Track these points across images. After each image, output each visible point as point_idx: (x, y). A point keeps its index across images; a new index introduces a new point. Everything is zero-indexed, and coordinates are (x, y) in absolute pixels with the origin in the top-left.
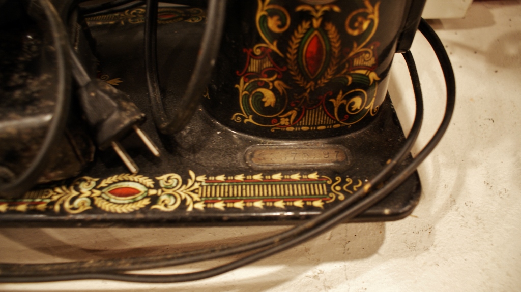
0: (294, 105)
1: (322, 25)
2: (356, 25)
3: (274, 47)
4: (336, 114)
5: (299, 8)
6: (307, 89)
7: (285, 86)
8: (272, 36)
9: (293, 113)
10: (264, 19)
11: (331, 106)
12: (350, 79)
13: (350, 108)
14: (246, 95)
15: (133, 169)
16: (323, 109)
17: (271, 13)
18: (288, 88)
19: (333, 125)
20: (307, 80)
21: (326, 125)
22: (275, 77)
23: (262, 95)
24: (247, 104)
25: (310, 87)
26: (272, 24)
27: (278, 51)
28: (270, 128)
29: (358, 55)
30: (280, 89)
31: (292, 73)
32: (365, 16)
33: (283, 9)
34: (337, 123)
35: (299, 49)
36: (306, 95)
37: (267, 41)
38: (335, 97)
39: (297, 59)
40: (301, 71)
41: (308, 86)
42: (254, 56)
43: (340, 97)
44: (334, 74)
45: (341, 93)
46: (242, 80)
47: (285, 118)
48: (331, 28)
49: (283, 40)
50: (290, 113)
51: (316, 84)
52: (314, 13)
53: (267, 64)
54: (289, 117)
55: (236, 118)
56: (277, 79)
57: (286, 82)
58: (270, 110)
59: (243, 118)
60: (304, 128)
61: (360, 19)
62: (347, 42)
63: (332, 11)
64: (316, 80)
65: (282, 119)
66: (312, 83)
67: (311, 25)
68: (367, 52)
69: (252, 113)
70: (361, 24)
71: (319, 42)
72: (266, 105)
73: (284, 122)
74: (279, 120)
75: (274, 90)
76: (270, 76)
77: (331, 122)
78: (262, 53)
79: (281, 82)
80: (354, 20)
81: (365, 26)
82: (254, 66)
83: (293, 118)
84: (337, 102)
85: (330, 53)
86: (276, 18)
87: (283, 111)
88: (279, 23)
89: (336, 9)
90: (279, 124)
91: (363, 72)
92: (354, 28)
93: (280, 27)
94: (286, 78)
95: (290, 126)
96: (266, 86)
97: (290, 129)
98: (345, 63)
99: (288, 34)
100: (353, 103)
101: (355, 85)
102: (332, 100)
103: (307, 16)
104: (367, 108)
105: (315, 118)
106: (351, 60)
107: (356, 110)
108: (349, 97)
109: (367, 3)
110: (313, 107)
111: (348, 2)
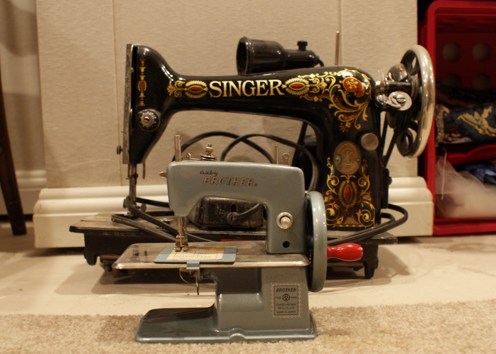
0: (342, 214)
1: (350, 182)
2: (362, 183)
3: (334, 191)
4: (359, 220)
5: (342, 176)
8: (333, 187)
9: (342, 218)
10: (330, 181)
11: (356, 217)
12: (362, 204)
13: (365, 219)
16: (353, 217)
17: (332, 179)
18: (339, 207)
19: (358, 225)
20: (347, 204)
21: (356, 225)
22: (334, 203)
23: (329, 211)
25: (348, 207)
26: (333, 183)
27: (335, 193)
28: (332, 226)
29: (364, 195)
30: (336, 208)
31: (341, 201)
32: (365, 180)
33: (337, 177)
34: (360, 224)
35: (343, 191)
36: (346, 210)
37: (331, 189)
38: (358, 211)
39: (342, 195)
40: (344, 200)
42: (326, 196)
43: (360, 212)
44: (356, 202)
45: (360, 210)
48: (353, 183)
49: (337, 188)
50: (340, 218)
51: (350, 206)
52: (347, 178)
53: (331, 198)
54: (340, 220)
56: (335, 204)
57: (338, 205)
58: (333, 217)
60: (347, 226)
61: (363, 181)
62: (360, 189)
63: (353, 177)
64: (350, 204)
66: (348, 205)
67: (346, 182)
68: (367, 194)
70: (363, 183)
71: (349, 189)
72: (331, 215)
73: (338, 222)
74: (336, 221)
75: (334, 208)
76: (332, 203)
77: (357, 223)
78: (329, 194)
79: (337, 205)
80: (361, 181)
81: (365, 184)
82: (326, 200)
83: (342, 220)
84: (359, 214)
85: (354, 193)
86: (334, 180)
87: (338, 217)
88: (335, 182)
89: (354, 177)
90: (336, 224)
91: (367, 203)
92: (361, 184)
93: (335, 184)
94: (338, 203)
95: (341, 224)
96: (331, 207)
97: (341, 226)
98: (360, 198)
99: (339, 186)
100: (365, 216)
101: (365, 208)
102: (357, 213)
103: (344, 179)
104: (372, 221)
105: (351, 221)
106: (362, 197)
107: (367, 220)
108: (364, 213)
109: (364, 175)
110: (349, 216)
111: (358, 174)
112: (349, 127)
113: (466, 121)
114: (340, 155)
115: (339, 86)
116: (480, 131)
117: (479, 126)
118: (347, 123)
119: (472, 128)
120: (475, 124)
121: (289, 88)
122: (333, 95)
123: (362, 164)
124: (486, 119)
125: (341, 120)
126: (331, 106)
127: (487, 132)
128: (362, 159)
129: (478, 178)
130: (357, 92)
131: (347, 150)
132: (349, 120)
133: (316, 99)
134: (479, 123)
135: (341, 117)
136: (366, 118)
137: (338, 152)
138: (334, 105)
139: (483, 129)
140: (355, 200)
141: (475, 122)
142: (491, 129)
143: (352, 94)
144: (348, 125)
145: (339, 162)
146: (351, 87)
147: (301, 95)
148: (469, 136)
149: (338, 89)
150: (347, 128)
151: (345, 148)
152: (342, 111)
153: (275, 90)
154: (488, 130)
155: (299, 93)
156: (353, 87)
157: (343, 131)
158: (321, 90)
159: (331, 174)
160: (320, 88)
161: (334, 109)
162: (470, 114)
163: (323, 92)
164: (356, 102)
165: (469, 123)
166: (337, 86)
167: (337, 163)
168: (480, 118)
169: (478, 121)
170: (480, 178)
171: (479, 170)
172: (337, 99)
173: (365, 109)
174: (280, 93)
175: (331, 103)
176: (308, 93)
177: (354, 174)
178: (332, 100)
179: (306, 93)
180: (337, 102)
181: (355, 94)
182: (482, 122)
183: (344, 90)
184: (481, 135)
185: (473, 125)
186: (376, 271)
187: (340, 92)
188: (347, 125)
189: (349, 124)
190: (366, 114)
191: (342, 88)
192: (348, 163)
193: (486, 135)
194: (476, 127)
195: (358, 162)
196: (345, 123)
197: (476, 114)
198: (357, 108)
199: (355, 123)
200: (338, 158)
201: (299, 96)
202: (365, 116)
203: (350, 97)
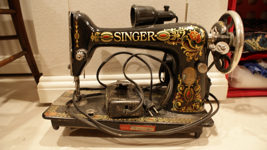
0: (185, 106)
1: (190, 89)
3: (181, 93)
4: (194, 108)
5: (186, 85)
8: (181, 91)
9: (185, 108)
10: (179, 88)
11: (192, 107)
12: (196, 100)
13: (197, 107)
14: (175, 104)
15: (152, 115)
17: (181, 86)
18: (184, 102)
21: (192, 111)
23: (178, 104)
24: (175, 106)
26: (181, 88)
28: (180, 111)
29: (197, 95)
30: (182, 102)
32: (198, 87)
33: (183, 86)
35: (186, 93)
36: (187, 103)
37: (180, 92)
38: (193, 104)
39: (185, 95)
40: (186, 98)
42: (177, 95)
43: (194, 104)
44: (193, 99)
46: (174, 101)
48: (192, 89)
49: (183, 91)
50: (184, 108)
52: (188, 86)
53: (180, 97)
54: (184, 109)
55: (172, 109)
58: (180, 107)
59: (174, 109)
60: (187, 112)
61: (197, 88)
62: (195, 92)
63: (192, 86)
64: (189, 100)
66: (188, 101)
67: (188, 89)
68: (199, 95)
69: (176, 108)
70: (197, 89)
71: (190, 92)
72: (179, 106)
73: (183, 110)
74: (182, 109)
75: (181, 102)
76: (180, 99)
77: (193, 110)
78: (179, 94)
80: (196, 88)
81: (198, 89)
82: (177, 97)
83: (185, 109)
84: (194, 105)
85: (192, 94)
86: (181, 87)
87: (182, 107)
89: (193, 86)
91: (199, 99)
92: (196, 90)
93: (182, 89)
94: (183, 99)
96: (179, 101)
97: (184, 112)
98: (195, 97)
99: (184, 90)
100: (197, 106)
101: (197, 102)
102: (193, 105)
103: (187, 87)
104: (200, 108)
105: (190, 109)
106: (196, 96)
107: (198, 108)
108: (196, 105)
109: (198, 85)
110: (189, 106)
111: (195, 84)
112: (191, 59)
113: (248, 44)
114: (185, 74)
115: (187, 37)
116: (254, 48)
117: (254, 46)
118: (190, 57)
119: (251, 47)
120: (252, 45)
121: (159, 37)
122: (184, 42)
123: (197, 78)
124: (258, 42)
125: (187, 55)
126: (182, 48)
127: (258, 49)
128: (198, 76)
129: (250, 71)
130: (197, 40)
131: (189, 72)
132: (192, 56)
133: (174, 43)
134: (255, 45)
136: (201, 54)
137: (184, 72)
138: (184, 47)
139: (256, 48)
140: (192, 98)
141: (253, 44)
142: (260, 47)
144: (191, 58)
145: (185, 78)
146: (194, 38)
147: (165, 41)
148: (248, 50)
149: (186, 38)
150: (190, 60)
151: (189, 70)
152: (188, 50)
153: (151, 38)
154: (258, 48)
155: (164, 40)
156: (195, 37)
157: (188, 61)
158: (177, 39)
159: (180, 84)
160: (176, 38)
161: (184, 50)
162: (250, 40)
163: (178, 40)
164: (196, 46)
165: (249, 44)
166: (186, 37)
167: (184, 79)
168: (255, 41)
169: (254, 43)
170: (251, 71)
171: (251, 67)
172: (186, 44)
173: (201, 50)
174: (154, 40)
175: (182, 46)
176: (169, 40)
177: (192, 84)
178: (183, 44)
179: (168, 40)
180: (186, 46)
181: (196, 41)
182: (256, 44)
183: (190, 39)
184: (255, 50)
185: (251, 45)
187: (187, 40)
188: (190, 58)
190: (202, 52)
191: (189, 38)
192: (190, 79)
193: (257, 50)
194: (253, 47)
195: (195, 78)
196: (189, 57)
197: (253, 40)
198: (197, 49)
199: (195, 57)
200: (184, 76)
203: (193, 43)
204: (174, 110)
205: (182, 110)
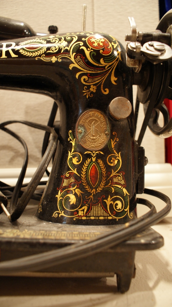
0: (85, 203)
1: (96, 160)
2: (112, 161)
3: (75, 172)
4: (108, 210)
5: (86, 153)
6: (92, 193)
7: (81, 192)
8: (75, 166)
9: (85, 208)
10: (71, 159)
11: (104, 205)
12: (113, 189)
13: (116, 208)
14: (61, 199)
16: (101, 205)
17: (74, 156)
18: (82, 193)
19: (108, 216)
20: (92, 188)
21: (104, 217)
22: (76, 187)
23: (69, 198)
24: (61, 205)
25: (93, 192)
26: (75, 161)
27: (77, 174)
28: (73, 218)
29: (115, 176)
30: (78, 194)
31: (84, 184)
32: (115, 157)
33: (79, 154)
34: (110, 216)
35: (87, 172)
36: (92, 196)
37: (72, 169)
38: (107, 198)
39: (86, 177)
40: (88, 184)
41: (92, 192)
42: (65, 178)
43: (109, 199)
44: (105, 185)
45: (109, 197)
46: (60, 192)
47: (81, 211)
48: (100, 161)
49: (79, 168)
50: (83, 208)
51: (96, 191)
52: (92, 155)
54: (83, 210)
55: (55, 215)
57: (81, 190)
58: (73, 206)
59: (59, 214)
60: (92, 218)
61: (113, 159)
62: (109, 169)
63: (100, 153)
64: (96, 188)
65: (79, 212)
66: (94, 190)
67: (92, 160)
68: (119, 176)
69: (64, 209)
70: (114, 161)
71: (96, 168)
72: (71, 203)
73: (81, 213)
75: (75, 195)
76: (74, 186)
77: (106, 214)
78: (70, 175)
79: (79, 190)
80: (110, 159)
81: (116, 162)
82: (65, 183)
83: (85, 211)
84: (109, 202)
85: (101, 174)
86: (76, 158)
87: (80, 206)
88: (78, 160)
89: (102, 153)
90: (78, 215)
91: (120, 187)
92: (111, 163)
93: (77, 162)
94: (81, 187)
95: (84, 216)
96: (71, 192)
97: (84, 218)
98: (109, 180)
99: (82, 164)
100: (117, 204)
101: (116, 193)
102: (105, 200)
103: (89, 156)
104: (126, 210)
105: (98, 211)
106: (112, 179)
107: (119, 209)
108: (115, 200)
109: (115, 151)
110: (96, 204)
111: (107, 150)
112: (94, 91)
114: (83, 126)
115: (82, 44)
118: (92, 86)
121: (23, 50)
122: (75, 54)
123: (112, 137)
125: (84, 83)
126: (71, 66)
128: (112, 131)
130: (103, 50)
131: (93, 120)
132: (94, 83)
133: (54, 59)
135: (84, 79)
136: (115, 81)
137: (81, 122)
138: (76, 65)
140: (102, 184)
143: (98, 52)
144: (93, 89)
145: (82, 134)
146: (96, 44)
147: (37, 56)
149: (81, 46)
150: (92, 93)
151: (90, 117)
152: (86, 71)
153: (7, 53)
155: (34, 54)
156: (99, 44)
157: (87, 97)
158: (60, 50)
159: (73, 150)
160: (59, 48)
161: (76, 70)
163: (62, 51)
164: (102, 61)
166: (79, 44)
167: (79, 136)
172: (79, 57)
173: (114, 70)
174: (13, 55)
175: (72, 63)
176: (45, 53)
177: (101, 150)
178: (72, 59)
179: (42, 54)
180: (79, 62)
181: (101, 51)
183: (87, 47)
186: (133, 281)
187: (83, 50)
188: (91, 89)
189: (95, 87)
190: (116, 76)
191: (85, 45)
192: (93, 136)
195: (106, 134)
196: (89, 87)
198: (104, 67)
199: (102, 85)
200: (81, 130)
201: (35, 57)
202: (113, 79)
203: (95, 54)
204: (60, 216)
205: (78, 213)
